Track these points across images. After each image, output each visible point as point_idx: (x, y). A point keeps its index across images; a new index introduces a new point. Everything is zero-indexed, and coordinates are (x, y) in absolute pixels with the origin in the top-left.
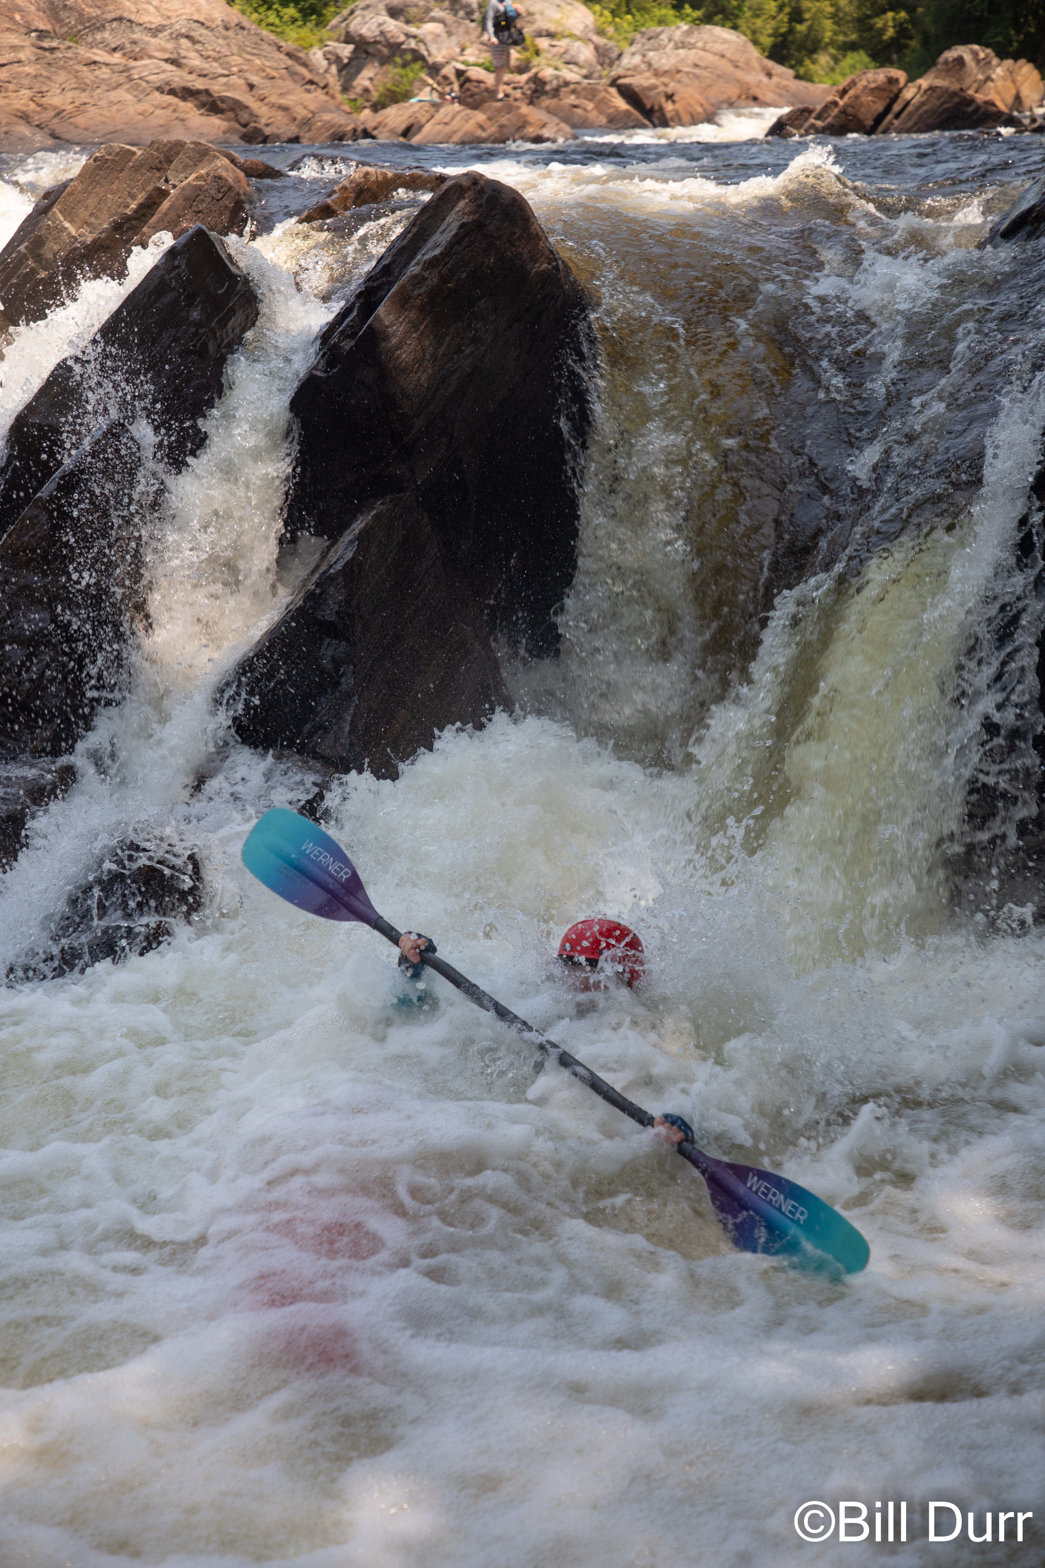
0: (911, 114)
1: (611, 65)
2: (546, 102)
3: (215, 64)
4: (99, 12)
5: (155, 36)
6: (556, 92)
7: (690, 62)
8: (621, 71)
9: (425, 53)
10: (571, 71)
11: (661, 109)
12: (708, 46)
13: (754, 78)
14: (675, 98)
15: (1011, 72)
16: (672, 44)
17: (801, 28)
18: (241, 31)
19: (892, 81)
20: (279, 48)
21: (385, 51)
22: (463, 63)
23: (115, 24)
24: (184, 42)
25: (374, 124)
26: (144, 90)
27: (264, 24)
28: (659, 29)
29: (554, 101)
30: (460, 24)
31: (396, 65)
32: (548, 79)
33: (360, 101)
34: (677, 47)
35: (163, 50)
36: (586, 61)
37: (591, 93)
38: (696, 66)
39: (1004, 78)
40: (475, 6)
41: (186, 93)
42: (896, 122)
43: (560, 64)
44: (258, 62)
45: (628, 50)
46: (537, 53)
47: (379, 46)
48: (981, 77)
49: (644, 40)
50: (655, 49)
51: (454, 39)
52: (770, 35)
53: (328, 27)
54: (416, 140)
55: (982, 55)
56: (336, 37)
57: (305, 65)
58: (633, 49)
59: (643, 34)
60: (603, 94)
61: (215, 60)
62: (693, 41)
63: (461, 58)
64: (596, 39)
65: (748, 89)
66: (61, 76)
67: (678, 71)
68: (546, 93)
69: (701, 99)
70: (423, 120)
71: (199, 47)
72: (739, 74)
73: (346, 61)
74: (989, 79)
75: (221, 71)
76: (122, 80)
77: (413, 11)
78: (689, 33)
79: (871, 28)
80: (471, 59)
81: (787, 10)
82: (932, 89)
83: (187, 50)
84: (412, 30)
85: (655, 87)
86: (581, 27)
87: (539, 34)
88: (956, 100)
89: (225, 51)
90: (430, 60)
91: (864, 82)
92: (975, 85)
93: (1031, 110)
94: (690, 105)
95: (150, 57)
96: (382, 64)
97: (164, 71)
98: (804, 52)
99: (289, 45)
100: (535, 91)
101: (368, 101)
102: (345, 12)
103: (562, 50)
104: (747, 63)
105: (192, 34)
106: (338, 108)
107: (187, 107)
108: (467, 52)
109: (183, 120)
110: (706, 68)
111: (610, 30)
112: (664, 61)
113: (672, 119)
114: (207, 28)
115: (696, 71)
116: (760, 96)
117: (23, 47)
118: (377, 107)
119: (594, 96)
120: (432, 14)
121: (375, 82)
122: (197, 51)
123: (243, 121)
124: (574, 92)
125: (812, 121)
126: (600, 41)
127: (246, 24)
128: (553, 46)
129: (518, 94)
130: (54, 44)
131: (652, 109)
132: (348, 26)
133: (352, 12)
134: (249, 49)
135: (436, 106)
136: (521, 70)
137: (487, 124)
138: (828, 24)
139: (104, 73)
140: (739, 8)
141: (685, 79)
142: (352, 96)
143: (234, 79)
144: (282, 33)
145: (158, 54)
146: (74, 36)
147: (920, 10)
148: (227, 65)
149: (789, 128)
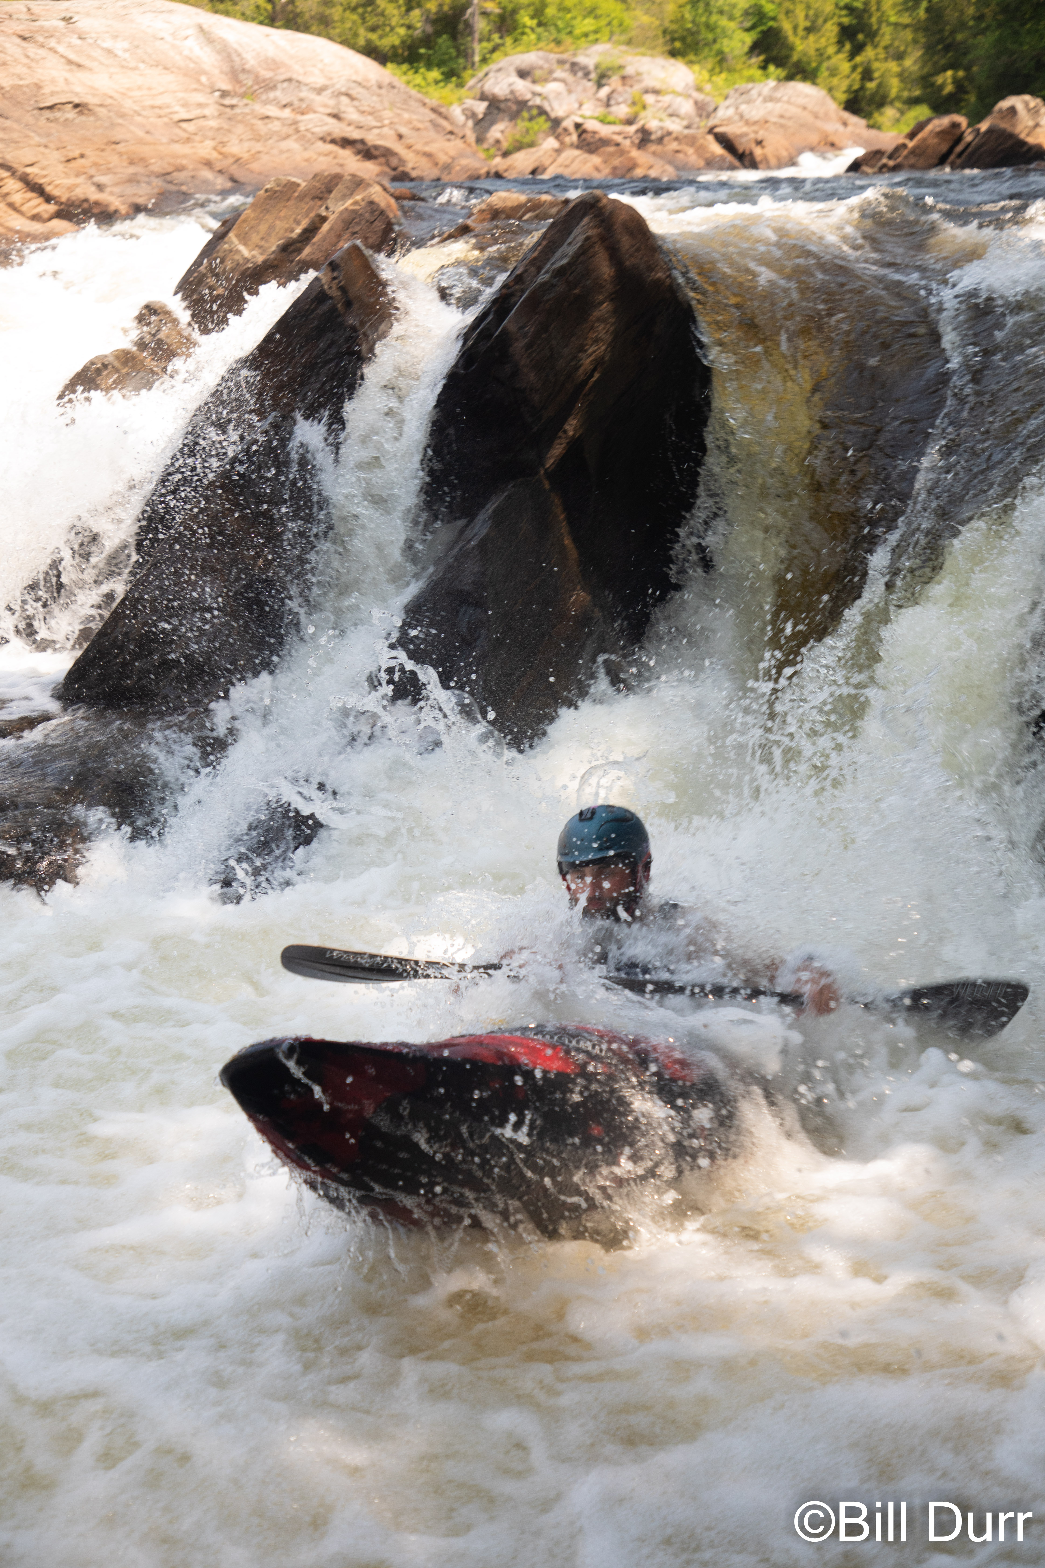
0: (973, 152)
1: (708, 116)
2: (653, 147)
3: (370, 118)
4: (272, 74)
5: (319, 94)
7: (776, 113)
8: (716, 121)
9: (549, 109)
10: (673, 122)
11: (751, 154)
12: (793, 100)
13: (833, 127)
14: (764, 143)
16: (761, 99)
17: (871, 85)
18: (392, 90)
19: (955, 126)
20: (424, 104)
21: (514, 107)
22: (581, 116)
23: (286, 84)
24: (344, 100)
25: (505, 167)
26: (309, 141)
27: (411, 85)
28: (750, 85)
29: (659, 148)
30: (578, 83)
31: (523, 120)
32: (653, 129)
33: (493, 151)
34: (765, 101)
35: (326, 106)
36: (686, 114)
38: (782, 116)
40: (591, 67)
41: (346, 142)
42: (959, 161)
43: (664, 116)
44: (406, 116)
45: (723, 104)
46: (644, 107)
47: (510, 104)
48: (1031, 123)
49: (737, 95)
50: (747, 103)
51: (573, 97)
52: (845, 92)
53: (467, 87)
54: (544, 176)
55: (1032, 104)
56: (472, 94)
57: (446, 118)
58: (728, 102)
59: (736, 90)
60: (701, 141)
61: (371, 114)
62: (779, 95)
63: (580, 113)
64: (695, 94)
65: (827, 136)
66: (240, 129)
67: (766, 122)
68: (652, 141)
69: (787, 144)
70: (547, 163)
71: (356, 103)
72: (819, 123)
73: (481, 116)
74: (1037, 125)
75: (374, 123)
76: (291, 130)
77: (538, 73)
78: (775, 89)
79: (933, 85)
80: (588, 113)
81: (860, 70)
82: (990, 131)
83: (347, 106)
84: (538, 88)
85: (747, 134)
86: (683, 85)
87: (647, 91)
88: (1011, 142)
89: (378, 106)
90: (553, 115)
91: (930, 127)
92: (1026, 131)
94: (777, 149)
95: (315, 112)
96: (512, 119)
97: (326, 124)
98: (873, 107)
99: (433, 102)
100: (642, 139)
101: (499, 149)
102: (481, 74)
103: (666, 105)
104: (826, 114)
105: (351, 92)
106: (474, 155)
107: (346, 154)
108: (585, 107)
109: (342, 165)
110: (790, 118)
111: (708, 87)
112: (754, 113)
113: (761, 162)
114: (364, 87)
115: (782, 121)
116: (836, 142)
117: (208, 104)
118: (507, 154)
119: (694, 142)
120: (555, 75)
121: (506, 134)
122: (355, 107)
123: (393, 166)
124: (676, 139)
125: (885, 160)
126: (700, 96)
128: (658, 101)
129: (627, 143)
130: (234, 101)
131: (744, 153)
132: (482, 86)
133: (486, 74)
134: (399, 105)
135: (558, 151)
136: (630, 122)
137: (602, 167)
138: (895, 82)
139: (275, 126)
140: (819, 67)
141: (772, 128)
142: (485, 146)
143: (386, 130)
144: (426, 93)
145: (322, 110)
146: (251, 95)
147: (975, 69)
148: (380, 119)
149: (865, 168)
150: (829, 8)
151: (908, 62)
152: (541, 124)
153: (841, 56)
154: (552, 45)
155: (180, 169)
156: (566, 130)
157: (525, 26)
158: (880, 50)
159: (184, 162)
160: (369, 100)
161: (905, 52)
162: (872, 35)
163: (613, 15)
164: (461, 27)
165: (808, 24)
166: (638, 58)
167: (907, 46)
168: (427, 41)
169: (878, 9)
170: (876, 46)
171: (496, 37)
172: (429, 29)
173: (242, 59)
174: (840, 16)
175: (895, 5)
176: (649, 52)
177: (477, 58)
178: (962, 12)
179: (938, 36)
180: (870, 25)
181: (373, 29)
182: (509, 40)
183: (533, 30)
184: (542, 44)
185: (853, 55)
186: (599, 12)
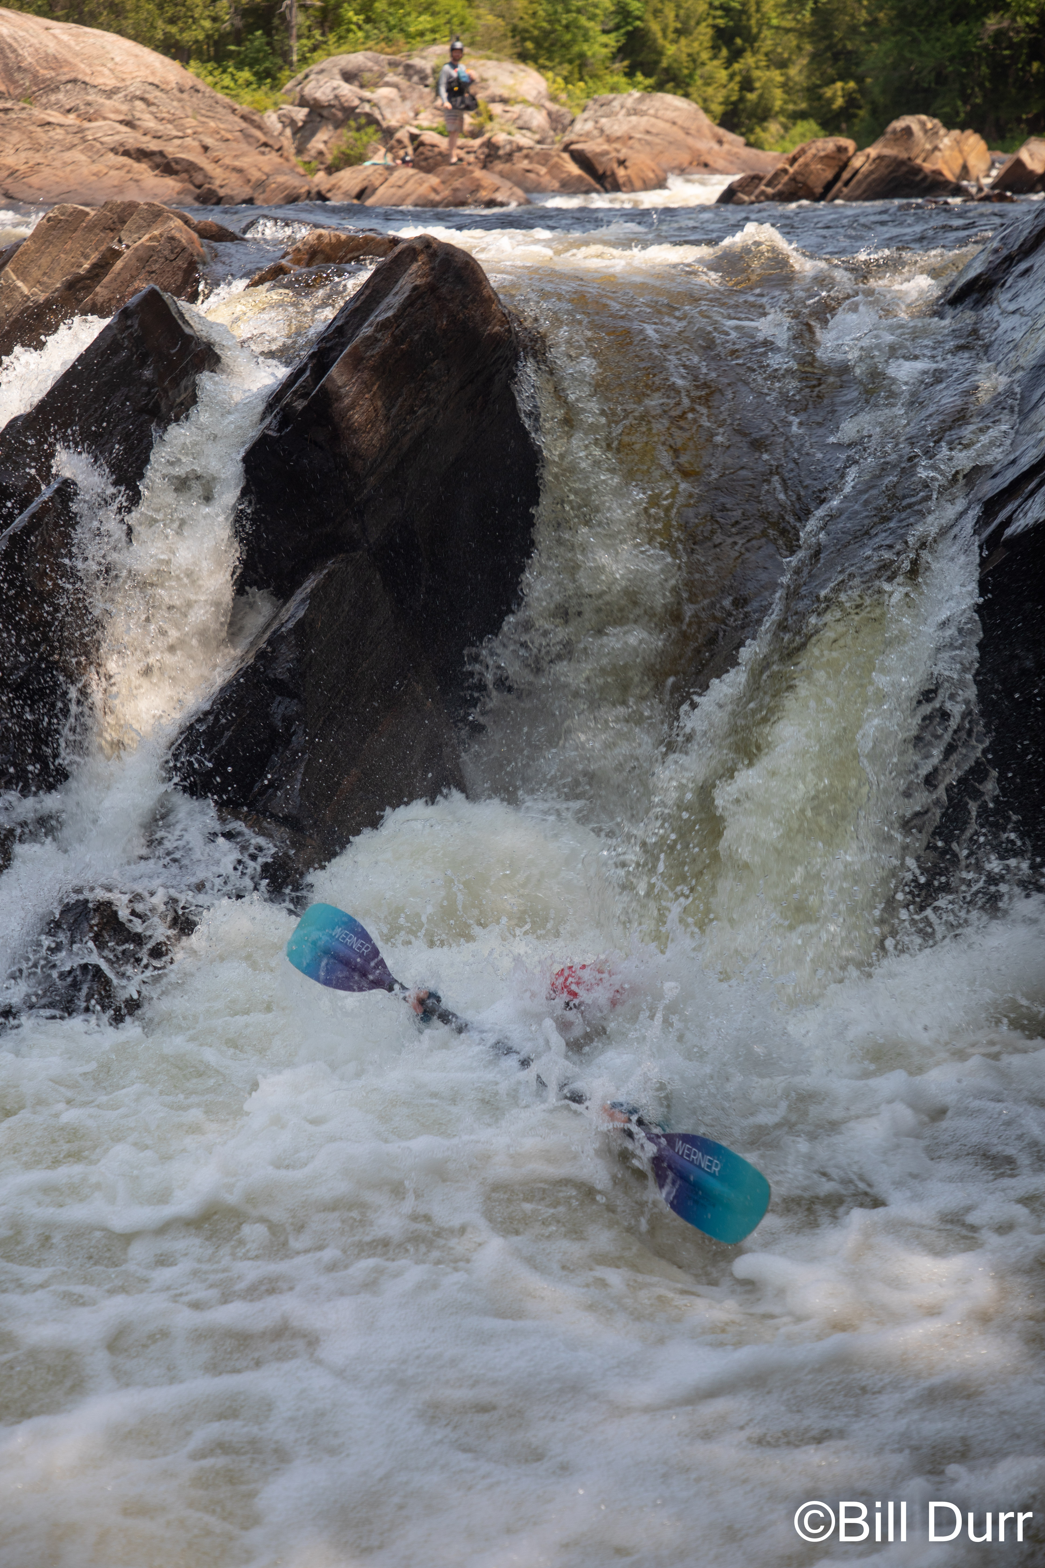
0: (859, 183)
1: (564, 130)
2: (499, 166)
3: (169, 126)
4: (53, 74)
5: (109, 97)
6: (509, 157)
7: (641, 128)
8: (573, 137)
9: (379, 117)
10: (524, 136)
11: (613, 174)
12: (660, 113)
13: (706, 145)
14: (627, 164)
15: (958, 142)
16: (624, 111)
17: (752, 97)
18: (195, 94)
19: (841, 150)
20: (234, 111)
21: (340, 115)
22: (417, 127)
23: (69, 86)
24: (139, 104)
25: (328, 186)
26: (98, 151)
27: (218, 87)
28: (611, 96)
29: (507, 166)
30: (414, 89)
31: (350, 129)
32: (501, 144)
33: (314, 164)
34: (629, 114)
35: (117, 111)
36: (539, 127)
37: (544, 158)
38: (648, 132)
39: (951, 148)
40: (429, 71)
41: (141, 155)
42: (845, 190)
43: (513, 129)
44: (212, 124)
45: (581, 117)
47: (333, 110)
48: (928, 146)
49: (596, 107)
50: (607, 116)
51: (408, 104)
52: (721, 104)
53: (283, 91)
54: (369, 202)
55: (929, 125)
56: (291, 100)
57: (259, 127)
58: (586, 115)
60: (556, 159)
61: (170, 122)
62: (645, 108)
63: (415, 123)
64: (549, 105)
65: (700, 156)
66: (15, 137)
67: (630, 138)
68: (499, 157)
69: (653, 164)
70: (377, 183)
71: (153, 109)
72: (690, 141)
73: (300, 124)
74: (936, 148)
75: (175, 133)
76: (76, 140)
77: (367, 76)
78: (641, 100)
79: (820, 97)
80: (425, 124)
81: (738, 78)
82: (880, 158)
83: (142, 112)
84: (367, 94)
85: (606, 153)
86: (534, 93)
87: (493, 100)
88: (904, 169)
89: (179, 113)
90: (384, 124)
91: (813, 151)
92: (923, 155)
93: (978, 180)
94: (642, 170)
95: (105, 119)
96: (336, 127)
97: (118, 133)
98: (754, 120)
99: (244, 108)
100: (488, 156)
101: (322, 163)
102: (300, 76)
103: (515, 116)
104: (699, 130)
105: (147, 96)
106: (292, 170)
107: (142, 168)
108: (421, 116)
109: (137, 181)
110: (657, 135)
111: (563, 96)
112: (616, 127)
113: (624, 185)
114: (162, 90)
115: (648, 137)
116: (711, 162)
118: (331, 170)
119: (547, 161)
120: (387, 79)
121: (329, 145)
122: (152, 113)
123: (197, 182)
124: (527, 156)
125: (763, 187)
126: (554, 107)
127: (201, 87)
128: (507, 111)
129: (471, 158)
130: (8, 105)
131: (604, 174)
132: (302, 89)
133: (307, 76)
134: (203, 112)
135: (390, 169)
136: (474, 135)
137: (441, 187)
138: (778, 93)
139: (58, 134)
140: (691, 76)
141: (637, 145)
142: (306, 159)
143: (188, 141)
144: (237, 96)
145: (112, 116)
146: (28, 97)
147: (869, 80)
148: (181, 127)
149: (741, 195)
150: (702, 7)
151: (793, 71)
152: (372, 134)
153: (716, 63)
154: (383, 44)
156: (399, 141)
157: (351, 22)
158: (761, 57)
160: (169, 106)
161: (789, 59)
162: (751, 39)
163: (453, 12)
164: (276, 21)
165: (679, 25)
166: (482, 62)
167: (791, 54)
168: (238, 37)
169: (758, 10)
170: (755, 52)
171: (317, 33)
172: (239, 23)
173: (18, 55)
174: (714, 17)
175: (776, 6)
176: (495, 55)
177: (295, 58)
178: (853, 16)
179: (826, 43)
180: (749, 28)
181: (172, 21)
182: (332, 38)
183: (360, 28)
184: (371, 43)
185: (729, 63)
186: (437, 8)
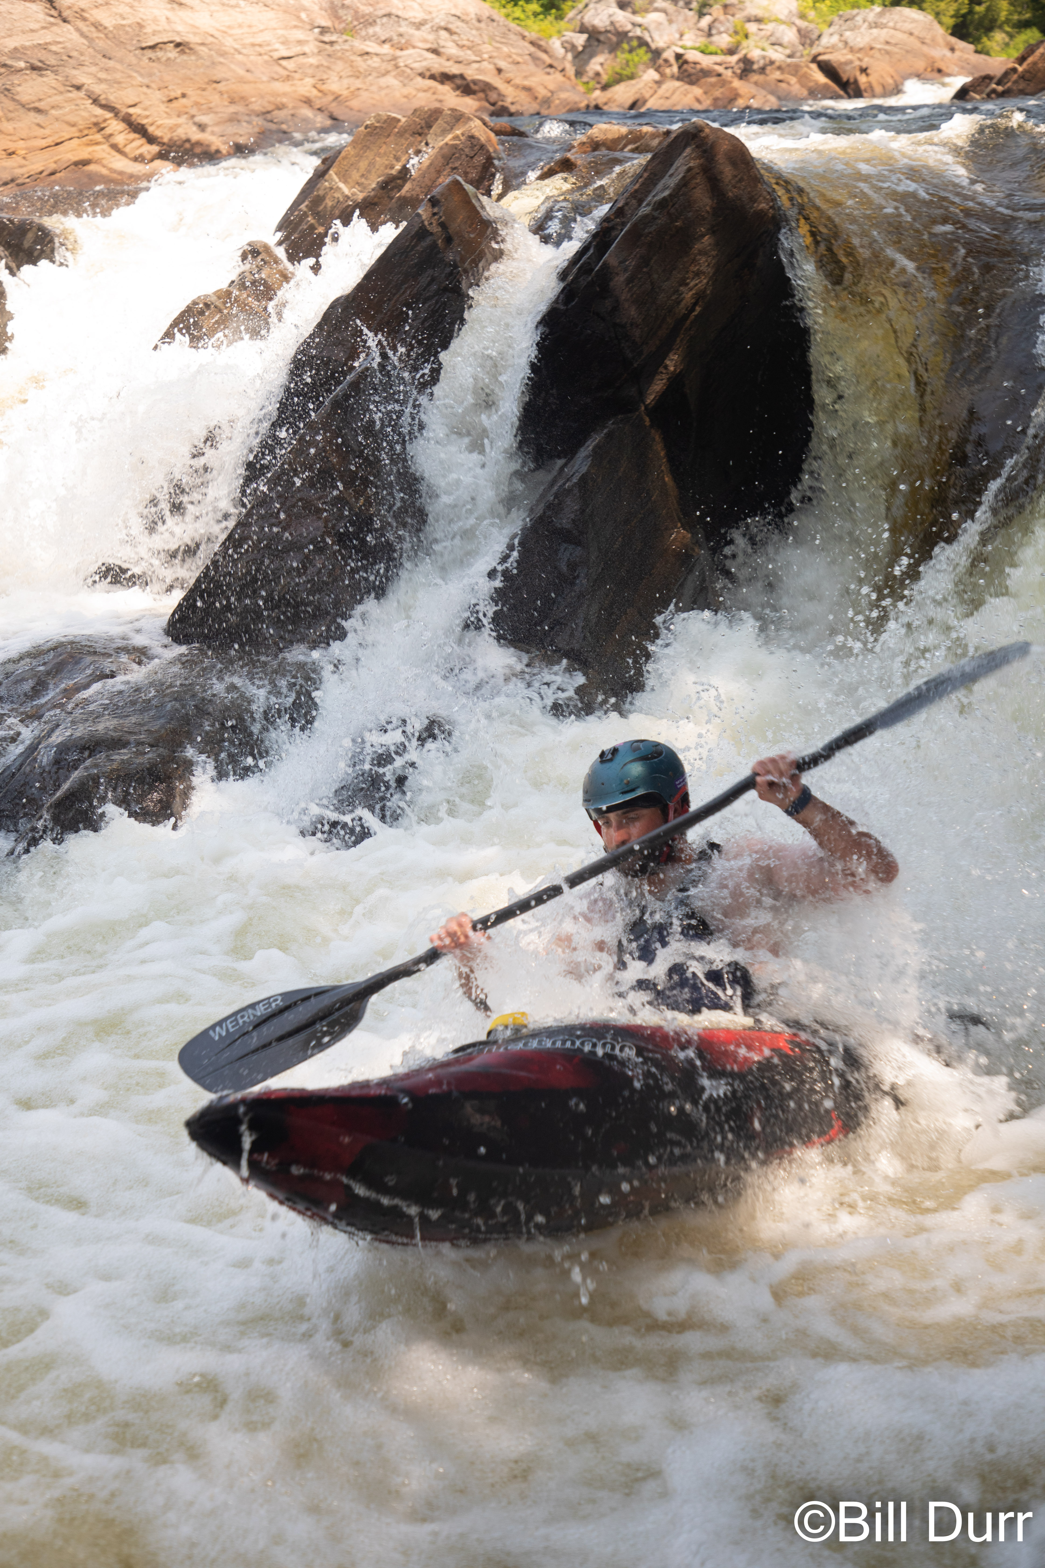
1: (811, 45)
2: (755, 77)
3: (469, 52)
4: (371, 9)
5: (418, 29)
7: (882, 40)
8: (820, 49)
9: (649, 40)
10: (776, 51)
11: (856, 82)
12: (898, 26)
13: (940, 53)
14: (869, 71)
16: (866, 24)
17: (980, 9)
18: (491, 23)
20: (524, 37)
21: (614, 39)
22: (682, 47)
23: (385, 20)
24: (444, 34)
25: (604, 100)
26: (408, 76)
27: (510, 18)
28: (856, 11)
29: (762, 78)
30: (679, 13)
31: (623, 51)
32: (756, 59)
33: (592, 84)
34: (870, 27)
35: (425, 41)
36: (789, 42)
38: (887, 43)
41: (445, 78)
43: (766, 45)
44: (505, 49)
45: (827, 31)
46: (746, 36)
47: (609, 35)
49: (841, 22)
50: (852, 30)
51: (674, 27)
52: (952, 17)
53: (566, 19)
54: (644, 110)
56: (572, 27)
57: (545, 51)
58: (832, 30)
59: (840, 16)
60: (805, 69)
61: (469, 48)
62: (885, 21)
63: (680, 43)
64: (799, 22)
65: (934, 62)
66: (339, 66)
67: (872, 48)
68: (754, 71)
69: (891, 71)
70: (647, 95)
71: (455, 37)
73: (580, 49)
75: (474, 58)
76: (390, 67)
77: (639, 3)
78: (881, 14)
80: (689, 44)
83: (445, 40)
84: (638, 19)
85: (851, 62)
86: (786, 12)
87: (749, 20)
89: (478, 40)
90: (653, 46)
91: (1041, 50)
94: (882, 77)
95: (414, 47)
97: (425, 59)
98: (982, 30)
99: (532, 35)
100: (744, 69)
101: (598, 83)
102: (580, 6)
103: (769, 33)
104: (933, 40)
105: (450, 26)
106: (573, 88)
107: (445, 90)
108: (685, 37)
109: (441, 101)
110: (896, 44)
111: (812, 14)
112: (859, 39)
113: (866, 91)
114: (463, 21)
115: (887, 47)
116: (944, 68)
117: (307, 41)
118: (606, 87)
119: (797, 71)
120: (656, 5)
121: (605, 66)
122: (454, 41)
123: (492, 100)
124: (779, 68)
125: (994, 86)
126: (803, 24)
127: (495, 17)
128: (760, 30)
129: (729, 73)
130: (334, 38)
131: (848, 81)
132: (582, 18)
133: (586, 6)
134: (498, 39)
135: (658, 83)
136: (731, 52)
137: (703, 98)
139: (375, 62)
141: (878, 55)
142: (585, 79)
143: (485, 64)
144: (526, 26)
145: (421, 45)
146: (350, 31)
148: (479, 53)
149: (972, 94)
152: (642, 55)
155: (280, 107)
156: (666, 61)
159: (284, 100)
160: (468, 34)
